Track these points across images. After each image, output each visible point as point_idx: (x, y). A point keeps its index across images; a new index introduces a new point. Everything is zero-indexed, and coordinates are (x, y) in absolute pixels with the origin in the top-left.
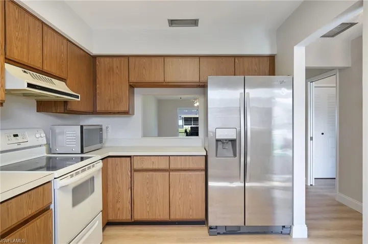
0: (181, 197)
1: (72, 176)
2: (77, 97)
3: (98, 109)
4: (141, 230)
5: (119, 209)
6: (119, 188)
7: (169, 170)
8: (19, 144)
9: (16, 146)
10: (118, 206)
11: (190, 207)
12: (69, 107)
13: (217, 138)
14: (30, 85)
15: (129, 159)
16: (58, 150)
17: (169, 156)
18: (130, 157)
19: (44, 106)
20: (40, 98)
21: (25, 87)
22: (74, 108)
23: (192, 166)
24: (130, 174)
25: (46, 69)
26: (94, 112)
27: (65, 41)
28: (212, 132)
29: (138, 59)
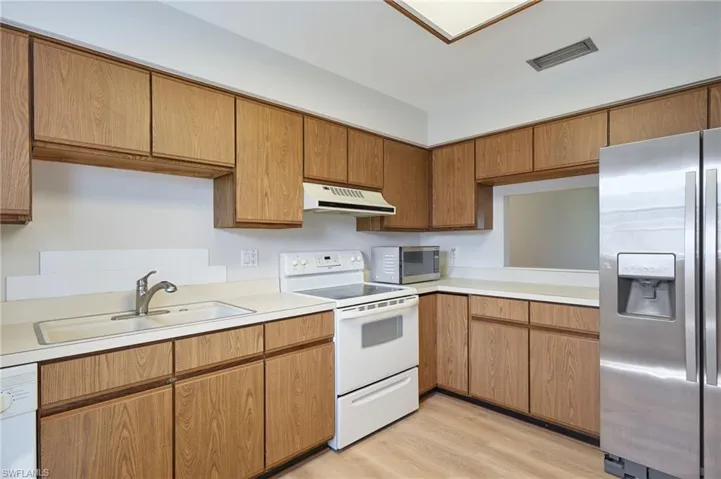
0: (552, 378)
1: (362, 309)
2: (392, 210)
3: (435, 223)
4: (481, 415)
5: (451, 372)
6: (452, 341)
7: (528, 326)
8: (330, 267)
9: (327, 270)
10: (451, 367)
11: (571, 403)
12: (386, 223)
13: (622, 272)
14: (321, 203)
15: (465, 298)
16: (378, 278)
17: (529, 301)
18: (466, 295)
19: (363, 224)
20: (359, 215)
21: (316, 206)
22: (393, 224)
23: (574, 325)
24: (466, 321)
25: (352, 180)
26: (430, 229)
27: (380, 141)
28: (610, 261)
29: (488, 140)
